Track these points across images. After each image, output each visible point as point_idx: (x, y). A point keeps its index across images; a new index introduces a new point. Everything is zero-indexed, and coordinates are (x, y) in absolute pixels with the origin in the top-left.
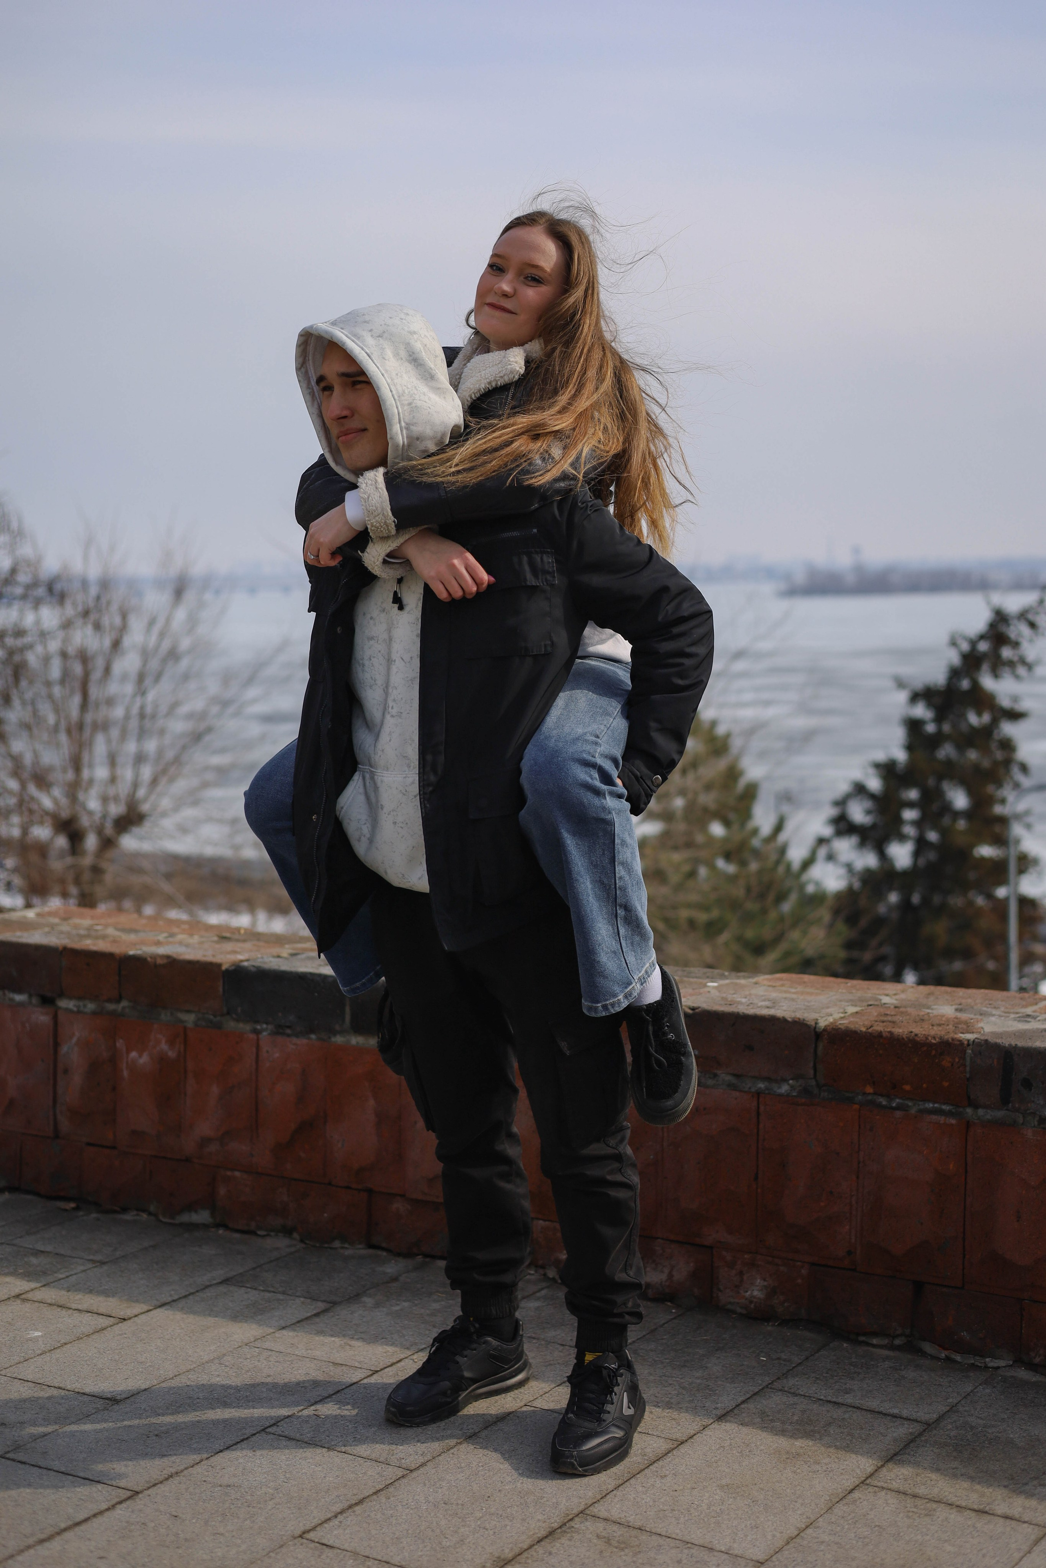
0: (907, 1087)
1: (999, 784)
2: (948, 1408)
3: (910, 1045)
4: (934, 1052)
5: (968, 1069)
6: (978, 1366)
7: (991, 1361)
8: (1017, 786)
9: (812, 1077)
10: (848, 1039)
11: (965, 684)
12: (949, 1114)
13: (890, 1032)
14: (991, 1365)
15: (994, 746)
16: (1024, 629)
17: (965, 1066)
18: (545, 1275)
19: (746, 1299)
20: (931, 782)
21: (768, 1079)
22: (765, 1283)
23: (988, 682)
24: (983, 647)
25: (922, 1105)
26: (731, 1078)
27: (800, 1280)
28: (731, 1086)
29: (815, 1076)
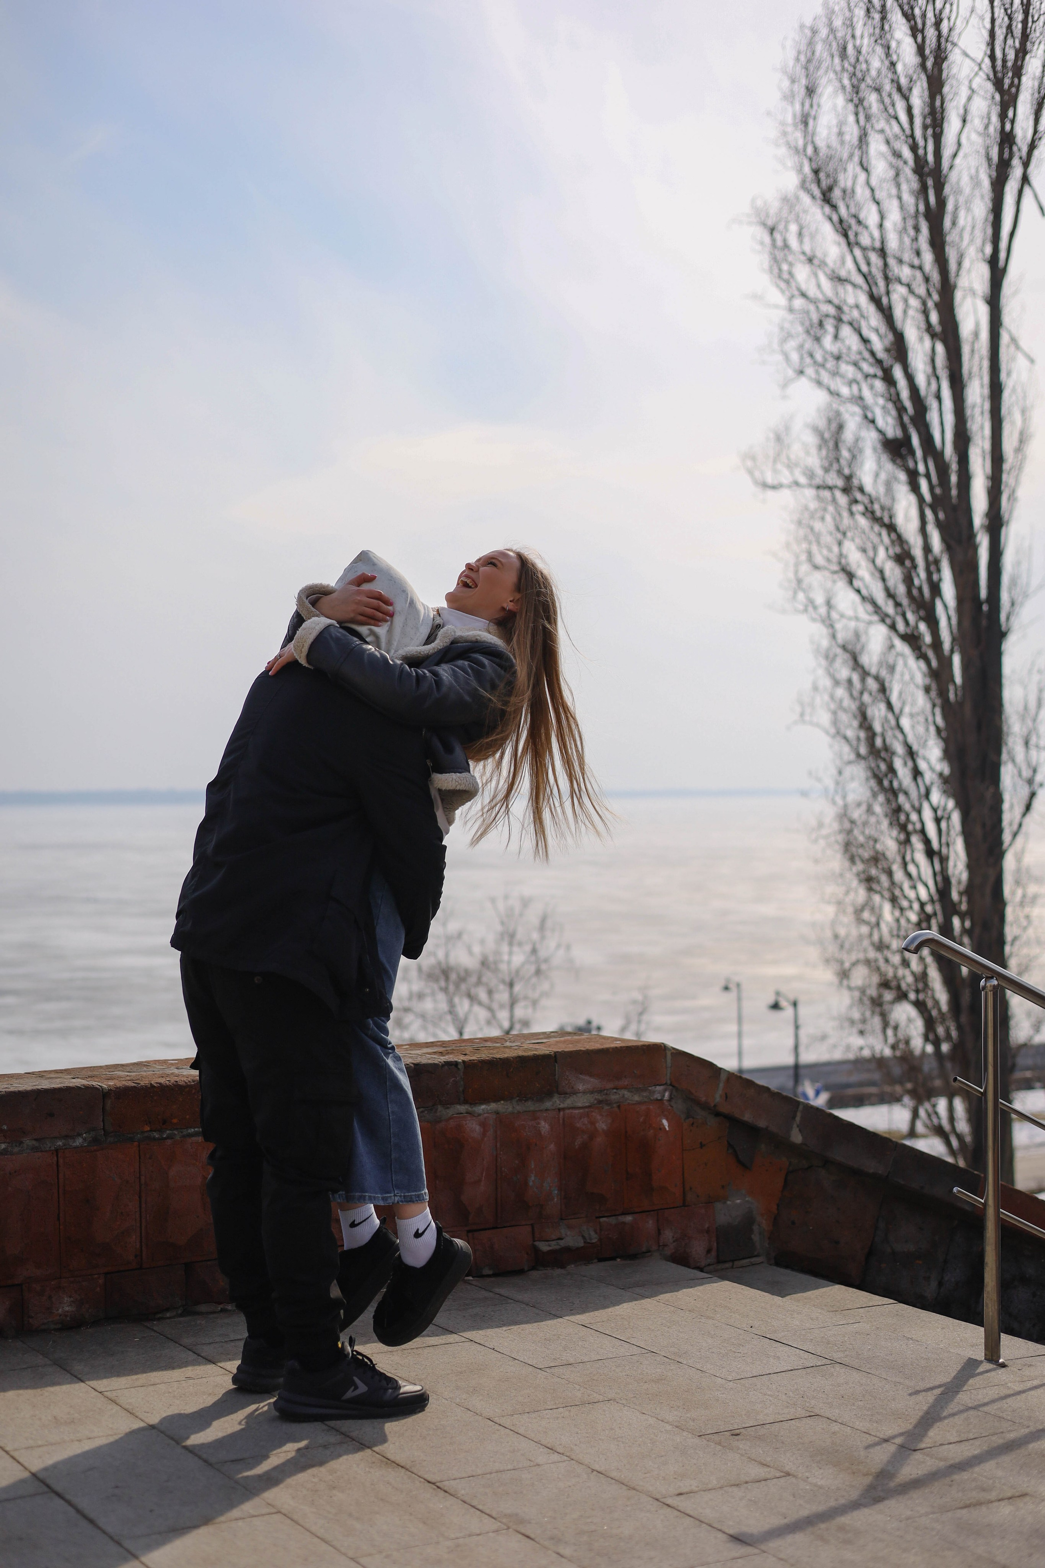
0: (175, 1121)
3: (177, 1089)
9: (102, 1128)
10: (130, 1093)
13: (156, 1083)
19: (61, 1315)
21: (66, 1137)
22: (72, 1299)
25: (185, 1132)
26: (34, 1142)
27: (98, 1289)
28: (35, 1149)
29: (104, 1126)
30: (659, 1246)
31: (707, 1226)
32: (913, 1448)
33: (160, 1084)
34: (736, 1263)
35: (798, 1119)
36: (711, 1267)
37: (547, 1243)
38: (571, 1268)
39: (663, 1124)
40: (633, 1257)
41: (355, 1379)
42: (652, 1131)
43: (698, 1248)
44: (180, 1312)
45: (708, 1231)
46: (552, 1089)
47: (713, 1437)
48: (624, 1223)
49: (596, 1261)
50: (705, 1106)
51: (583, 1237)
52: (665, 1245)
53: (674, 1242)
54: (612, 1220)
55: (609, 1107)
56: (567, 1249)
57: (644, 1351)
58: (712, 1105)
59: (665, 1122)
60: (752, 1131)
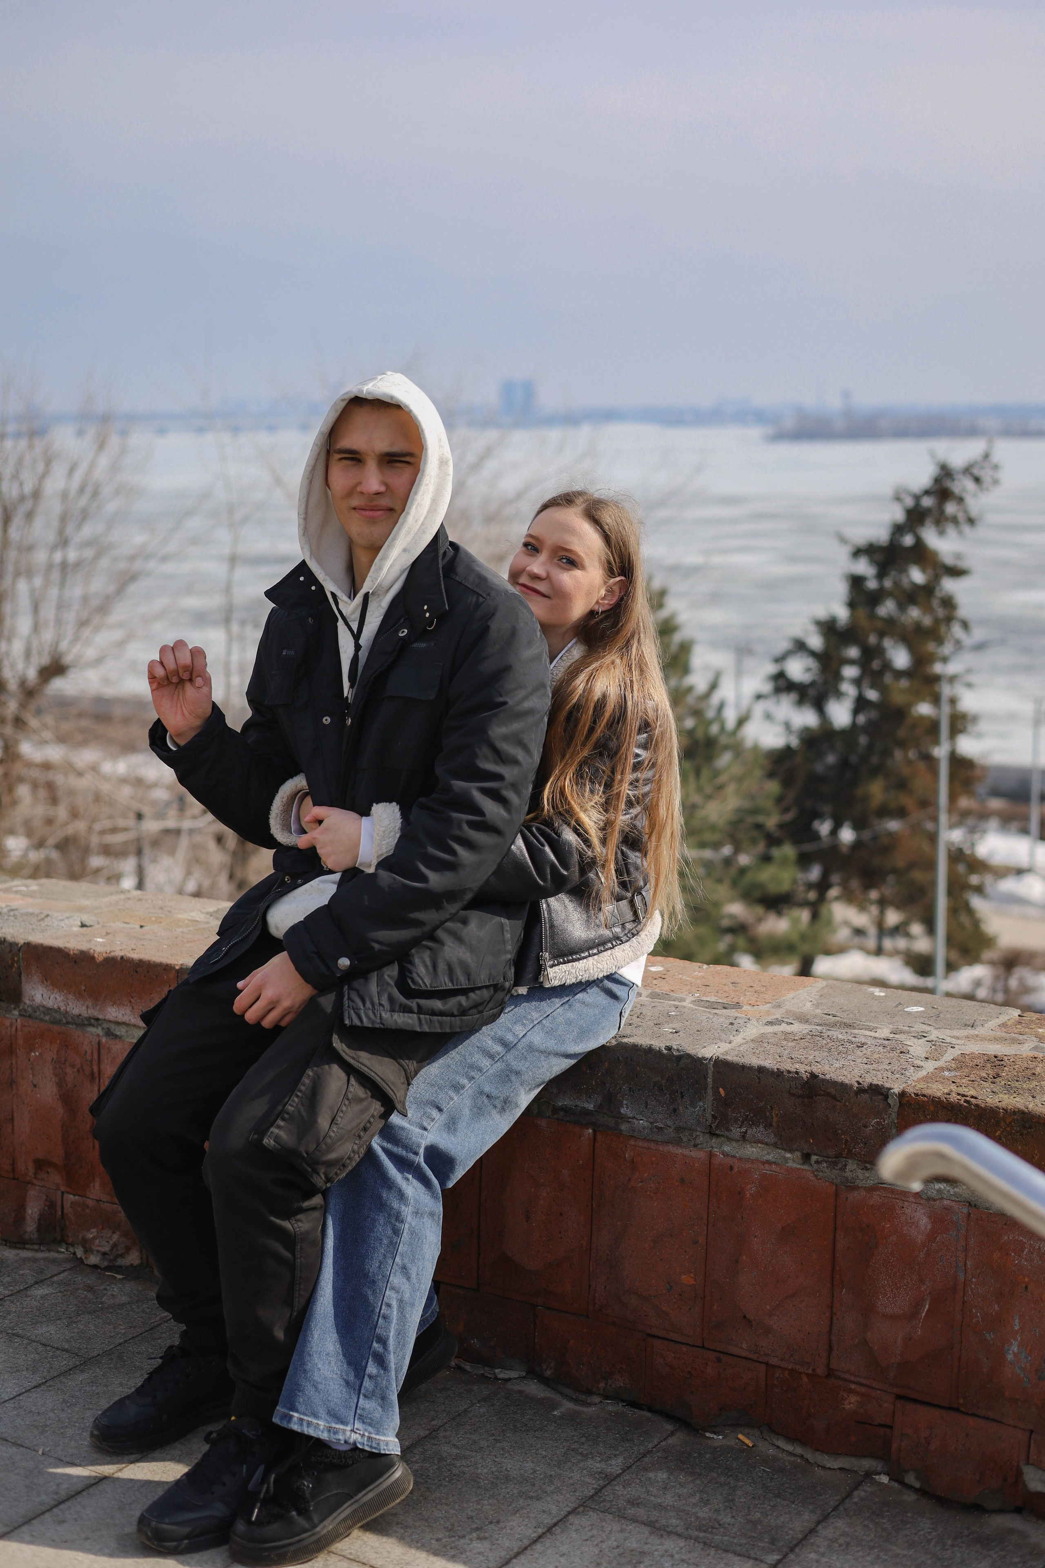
1: (940, 641)
2: (427, 1432)
6: (487, 1377)
7: (501, 1372)
8: (958, 643)
11: (908, 540)
14: (501, 1376)
15: (935, 603)
16: (969, 485)
18: (74, 1253)
20: (872, 639)
23: (931, 538)
24: (927, 502)
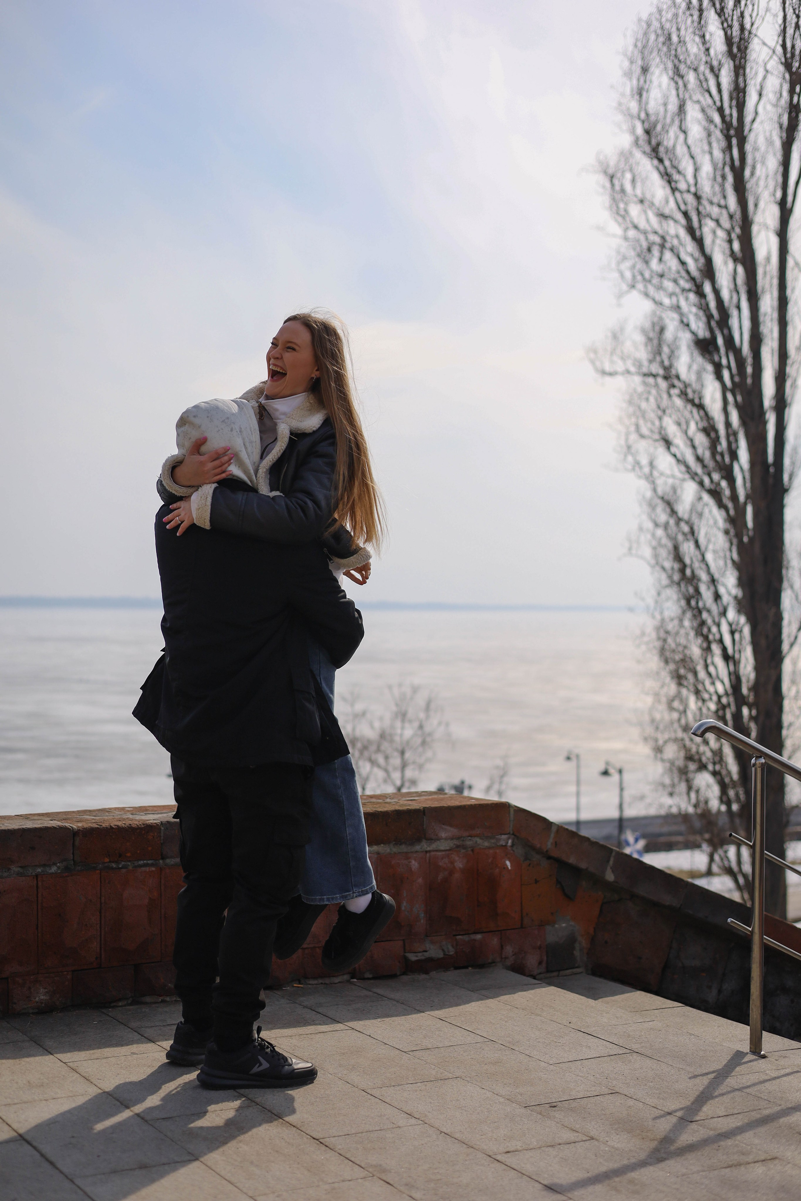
0: (128, 855)
3: (130, 830)
4: (143, 832)
5: (162, 838)
9: (72, 859)
12: (152, 865)
13: (115, 825)
17: (161, 836)
19: (37, 1002)
21: (44, 865)
22: (46, 990)
25: (136, 863)
26: (19, 869)
27: (67, 983)
28: (19, 874)
29: (73, 858)
30: (502, 958)
31: (539, 943)
32: (690, 1120)
33: (118, 826)
34: (562, 973)
35: (611, 862)
36: (542, 975)
37: (415, 954)
38: (433, 974)
39: (506, 865)
40: (482, 966)
41: (259, 1057)
42: (497, 870)
43: (532, 961)
44: (129, 1002)
45: (540, 948)
46: (420, 836)
47: (536, 1108)
48: (475, 940)
49: (452, 969)
50: (539, 852)
51: (443, 950)
52: (506, 958)
53: (513, 955)
54: (466, 938)
55: (464, 851)
56: (430, 960)
57: (486, 1040)
58: (545, 850)
59: (508, 863)
60: (576, 871)
